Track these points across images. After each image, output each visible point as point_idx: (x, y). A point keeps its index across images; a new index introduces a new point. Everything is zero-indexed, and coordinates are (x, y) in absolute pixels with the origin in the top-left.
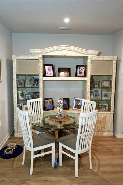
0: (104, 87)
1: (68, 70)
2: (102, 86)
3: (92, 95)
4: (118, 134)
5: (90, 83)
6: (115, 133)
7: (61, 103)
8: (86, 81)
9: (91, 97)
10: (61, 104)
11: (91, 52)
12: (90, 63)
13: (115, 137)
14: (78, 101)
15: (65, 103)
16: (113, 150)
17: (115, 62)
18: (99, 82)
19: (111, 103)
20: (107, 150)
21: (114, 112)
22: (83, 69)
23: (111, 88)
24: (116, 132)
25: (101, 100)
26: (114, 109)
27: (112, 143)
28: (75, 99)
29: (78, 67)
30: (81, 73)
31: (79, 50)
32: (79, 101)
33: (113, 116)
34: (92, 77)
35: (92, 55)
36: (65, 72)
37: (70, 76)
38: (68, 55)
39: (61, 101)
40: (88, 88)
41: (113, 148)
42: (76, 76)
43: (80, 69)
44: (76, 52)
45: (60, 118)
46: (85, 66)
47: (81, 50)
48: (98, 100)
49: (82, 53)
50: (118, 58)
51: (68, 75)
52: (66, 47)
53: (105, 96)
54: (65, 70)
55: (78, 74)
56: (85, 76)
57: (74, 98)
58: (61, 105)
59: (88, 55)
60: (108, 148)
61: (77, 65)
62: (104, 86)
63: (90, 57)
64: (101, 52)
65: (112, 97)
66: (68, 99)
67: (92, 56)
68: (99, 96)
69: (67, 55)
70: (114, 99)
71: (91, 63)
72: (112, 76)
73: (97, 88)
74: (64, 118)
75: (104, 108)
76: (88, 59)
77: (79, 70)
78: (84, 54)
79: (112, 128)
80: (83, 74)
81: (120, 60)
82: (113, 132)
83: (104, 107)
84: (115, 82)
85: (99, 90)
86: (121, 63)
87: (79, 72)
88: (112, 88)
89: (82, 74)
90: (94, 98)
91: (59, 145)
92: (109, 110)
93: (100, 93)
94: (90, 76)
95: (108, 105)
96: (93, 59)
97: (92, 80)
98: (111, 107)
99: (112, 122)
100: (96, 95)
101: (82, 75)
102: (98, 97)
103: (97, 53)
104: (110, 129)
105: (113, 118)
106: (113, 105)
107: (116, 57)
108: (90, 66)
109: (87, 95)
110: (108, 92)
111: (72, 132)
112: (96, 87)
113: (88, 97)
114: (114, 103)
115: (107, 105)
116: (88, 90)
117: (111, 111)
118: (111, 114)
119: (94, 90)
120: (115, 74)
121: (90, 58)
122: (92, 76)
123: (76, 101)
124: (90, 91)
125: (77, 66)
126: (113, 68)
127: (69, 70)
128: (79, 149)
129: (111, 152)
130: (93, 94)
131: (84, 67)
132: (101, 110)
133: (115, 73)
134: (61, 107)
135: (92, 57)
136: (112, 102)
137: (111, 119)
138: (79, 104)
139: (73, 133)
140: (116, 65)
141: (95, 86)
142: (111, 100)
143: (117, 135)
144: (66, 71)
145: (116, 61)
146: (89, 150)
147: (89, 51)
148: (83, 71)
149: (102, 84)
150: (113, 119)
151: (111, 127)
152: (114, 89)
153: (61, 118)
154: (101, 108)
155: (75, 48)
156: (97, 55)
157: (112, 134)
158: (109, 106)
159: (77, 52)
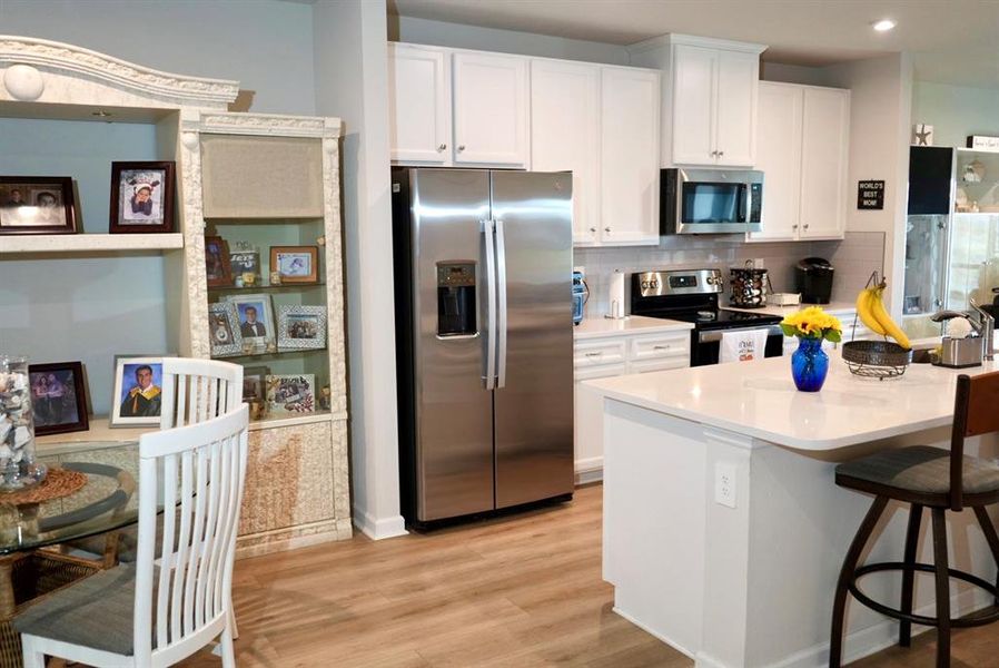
0: (287, 285)
1: (59, 193)
2: (276, 279)
3: (222, 333)
4: (379, 522)
5: (203, 265)
6: (362, 519)
7: (19, 393)
8: (180, 252)
9: (214, 342)
10: (15, 399)
11: (192, 85)
12: (190, 147)
13: (366, 541)
14: (139, 373)
15: (54, 393)
16: (356, 609)
17: (331, 145)
18: (257, 257)
19: (331, 366)
20: (325, 617)
21: (349, 409)
22: (155, 184)
23: (325, 284)
24: (367, 515)
25: (277, 355)
26: (348, 394)
27: (351, 573)
28: (121, 363)
29: (123, 173)
30: (144, 207)
31: (122, 73)
32: (144, 372)
33: (344, 430)
34: (212, 227)
35: (201, 103)
36: (39, 202)
37: (72, 226)
38: (46, 98)
39: (14, 376)
40: (193, 293)
41: (354, 596)
42: (116, 227)
43: (139, 187)
44: (98, 80)
45: (19, 485)
46: (169, 169)
47: (131, 72)
48: (256, 358)
49: (138, 93)
50: (343, 124)
51: (63, 222)
52: (30, 50)
53: (295, 333)
54: (35, 193)
55: (128, 215)
56: (171, 223)
57: (117, 357)
58: (23, 402)
59: (177, 100)
60: (331, 604)
61: (114, 164)
62: (282, 276)
63: (188, 113)
64: (254, 93)
65: (331, 332)
66: (76, 369)
67: (205, 110)
68: (262, 332)
69: (43, 99)
70: (342, 344)
71: (202, 153)
72: (322, 219)
73: (246, 290)
74: (44, 483)
75: (298, 397)
76: (181, 128)
77: (127, 192)
78: (150, 95)
79: (346, 497)
80: (157, 215)
81: (356, 137)
82: (352, 513)
83: (296, 392)
84: (338, 252)
85: (261, 300)
86: (361, 150)
87: (133, 201)
88: (330, 286)
89: (148, 213)
90: (238, 347)
91: (20, 653)
92: (323, 404)
93: (266, 318)
94: (201, 225)
95: (316, 379)
96: (211, 125)
97: (213, 249)
98: (328, 386)
99: (345, 467)
100: (246, 331)
101: (149, 220)
102: (259, 340)
103: (231, 93)
104: (338, 505)
105: (344, 443)
106: (342, 377)
107: (334, 123)
108: (196, 167)
109: (195, 334)
110: (308, 310)
111: (110, 557)
112: (240, 283)
113: (196, 343)
114: (343, 365)
115: (310, 379)
116: (193, 305)
117: (333, 408)
118: (334, 426)
119: (231, 303)
120: (338, 210)
121: (194, 123)
122: (211, 224)
123: (125, 372)
124: (205, 307)
125: (118, 168)
126: (326, 177)
127: (62, 191)
128: (154, 645)
129: (348, 620)
130: (228, 328)
131: (158, 176)
132: (278, 407)
133: (338, 205)
134: (20, 413)
135: (204, 116)
136: (332, 359)
137: (336, 447)
138: (147, 393)
139: (117, 560)
140: (336, 165)
141: (234, 282)
142: (326, 349)
143: (373, 527)
144: (50, 199)
145: (334, 144)
146: (218, 639)
147: (179, 80)
148: (157, 196)
149: (272, 269)
150: (345, 451)
151: (338, 490)
152: (340, 288)
153: (29, 480)
154: (277, 400)
155: (88, 58)
156: (231, 107)
157: (350, 526)
158: (323, 382)
159: (108, 84)
